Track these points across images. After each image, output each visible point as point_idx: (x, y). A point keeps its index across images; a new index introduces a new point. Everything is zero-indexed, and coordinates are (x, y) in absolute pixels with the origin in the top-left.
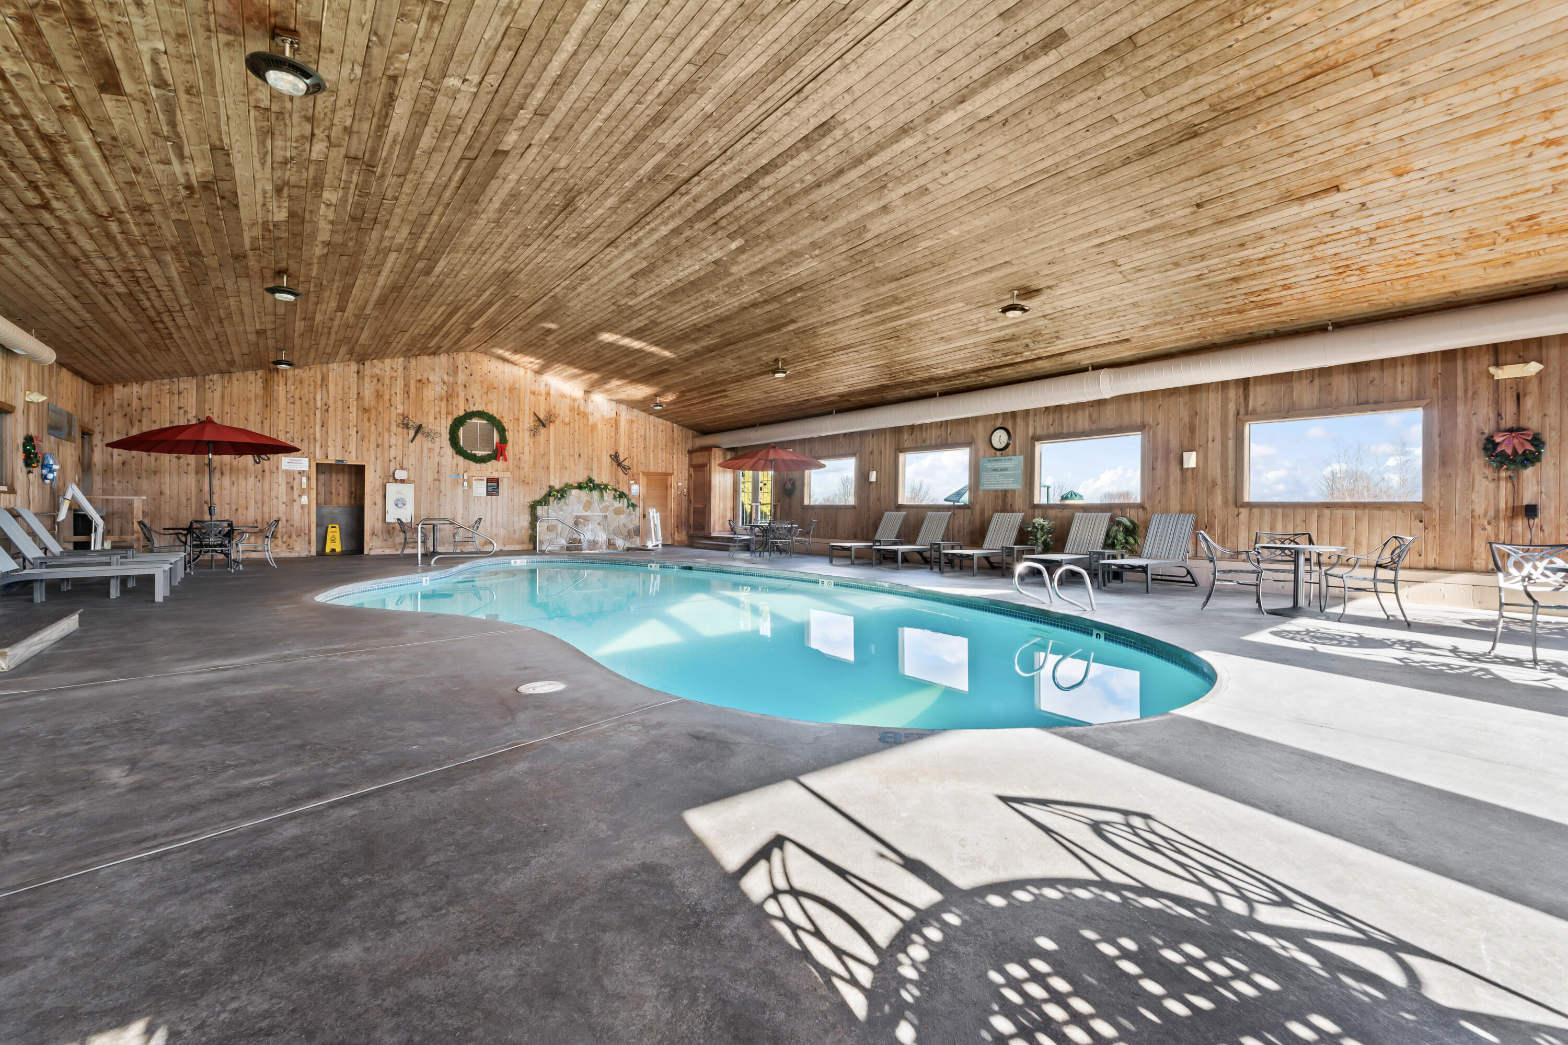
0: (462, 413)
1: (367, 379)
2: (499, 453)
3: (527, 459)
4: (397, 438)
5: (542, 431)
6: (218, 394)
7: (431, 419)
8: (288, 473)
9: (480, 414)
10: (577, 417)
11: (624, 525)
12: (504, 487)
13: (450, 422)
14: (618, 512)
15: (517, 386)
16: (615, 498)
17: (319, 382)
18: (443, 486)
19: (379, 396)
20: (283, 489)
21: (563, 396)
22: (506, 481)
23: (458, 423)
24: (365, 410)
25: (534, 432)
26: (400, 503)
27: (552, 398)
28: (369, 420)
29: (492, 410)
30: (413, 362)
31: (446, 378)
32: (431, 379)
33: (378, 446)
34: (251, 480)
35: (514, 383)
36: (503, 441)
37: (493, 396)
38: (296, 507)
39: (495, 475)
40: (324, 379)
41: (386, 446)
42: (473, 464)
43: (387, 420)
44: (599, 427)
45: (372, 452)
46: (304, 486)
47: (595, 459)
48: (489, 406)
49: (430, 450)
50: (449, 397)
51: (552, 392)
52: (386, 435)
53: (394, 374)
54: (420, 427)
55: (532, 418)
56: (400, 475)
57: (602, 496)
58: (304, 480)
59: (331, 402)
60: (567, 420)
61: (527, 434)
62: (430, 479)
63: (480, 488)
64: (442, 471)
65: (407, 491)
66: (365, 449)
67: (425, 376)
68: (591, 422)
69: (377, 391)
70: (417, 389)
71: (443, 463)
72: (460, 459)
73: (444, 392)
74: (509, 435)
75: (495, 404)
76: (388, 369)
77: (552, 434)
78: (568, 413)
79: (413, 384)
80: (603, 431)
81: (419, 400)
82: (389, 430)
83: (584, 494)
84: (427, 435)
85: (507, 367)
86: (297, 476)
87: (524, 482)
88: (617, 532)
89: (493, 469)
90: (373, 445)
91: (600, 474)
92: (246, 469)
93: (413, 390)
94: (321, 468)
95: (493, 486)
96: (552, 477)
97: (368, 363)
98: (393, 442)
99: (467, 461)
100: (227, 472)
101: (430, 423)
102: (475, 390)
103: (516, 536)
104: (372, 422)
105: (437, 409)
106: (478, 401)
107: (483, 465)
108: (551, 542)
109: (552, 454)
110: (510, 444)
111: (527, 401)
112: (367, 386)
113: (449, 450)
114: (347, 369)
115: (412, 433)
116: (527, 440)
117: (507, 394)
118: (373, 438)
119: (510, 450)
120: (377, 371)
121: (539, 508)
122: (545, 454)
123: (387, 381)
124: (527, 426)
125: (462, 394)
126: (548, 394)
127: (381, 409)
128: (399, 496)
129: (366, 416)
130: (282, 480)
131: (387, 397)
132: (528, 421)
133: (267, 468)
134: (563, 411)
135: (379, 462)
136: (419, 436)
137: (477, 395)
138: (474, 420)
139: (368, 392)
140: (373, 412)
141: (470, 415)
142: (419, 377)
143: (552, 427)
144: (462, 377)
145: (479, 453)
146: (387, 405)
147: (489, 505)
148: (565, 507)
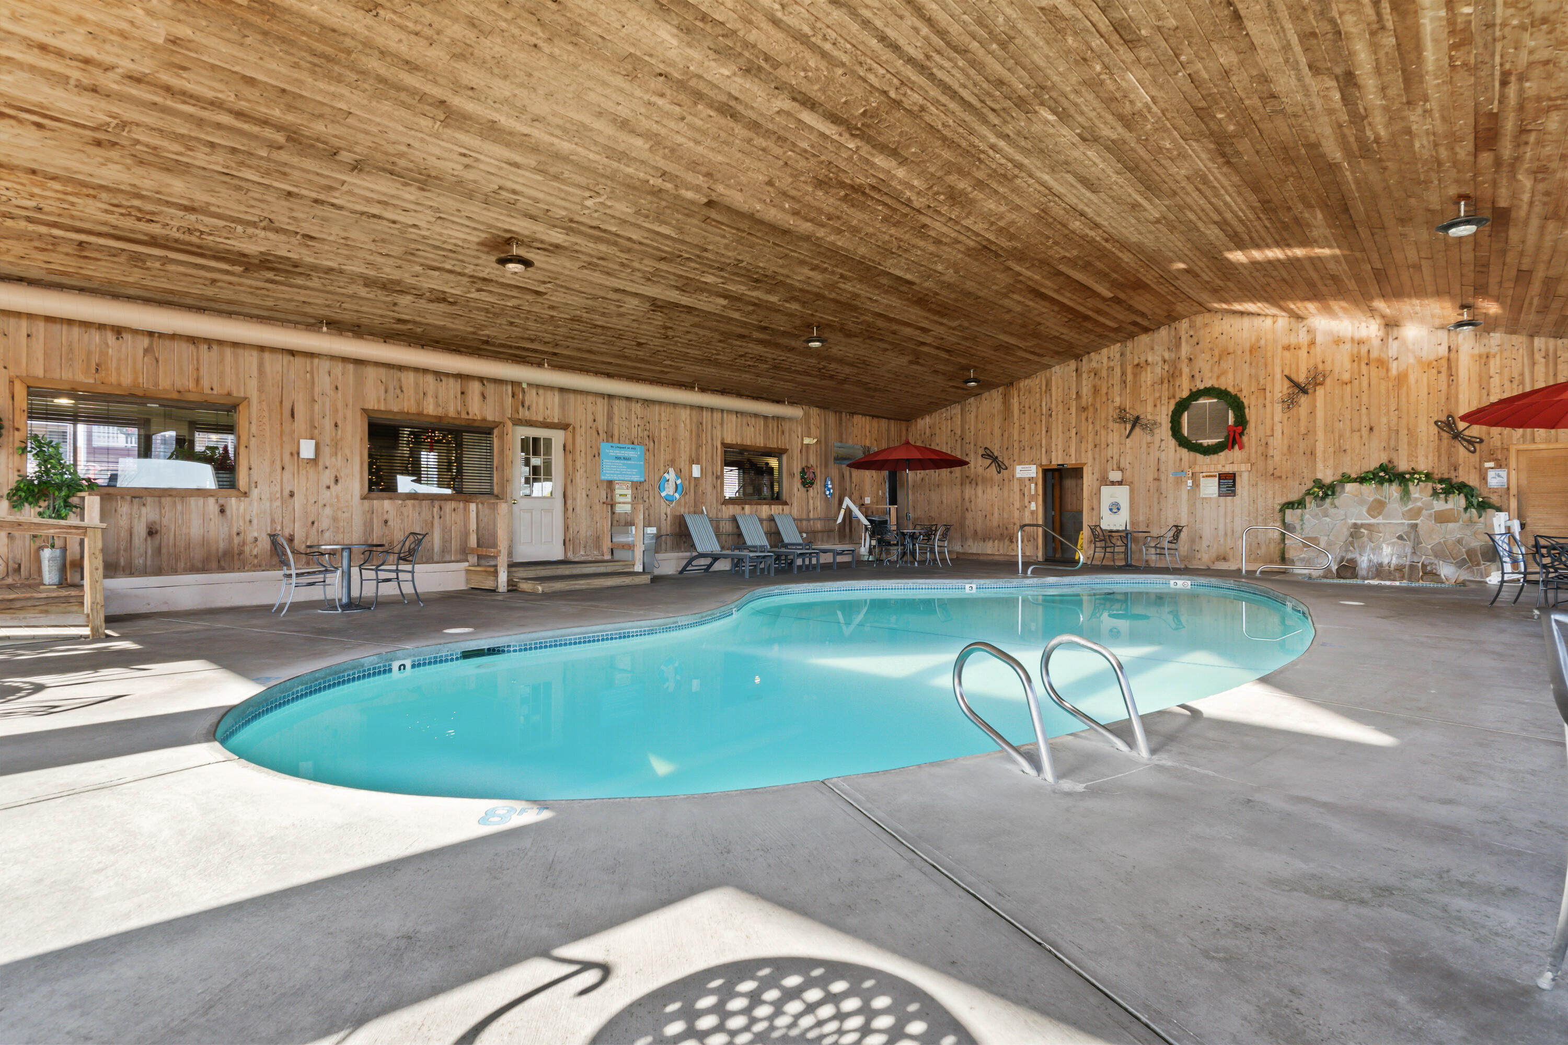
0: (1185, 394)
1: (1085, 376)
2: (1233, 439)
3: (1278, 443)
4: (1115, 434)
5: (1303, 399)
6: (973, 415)
7: (1150, 408)
8: (1021, 480)
9: (1209, 392)
10: (1364, 369)
11: (1459, 541)
12: (1243, 484)
13: (1172, 407)
14: (1442, 518)
15: (1262, 342)
16: (1435, 493)
17: (1044, 388)
18: (1163, 485)
19: (1096, 390)
20: (1017, 496)
21: (1338, 341)
22: (1245, 476)
23: (1182, 406)
24: (1085, 409)
25: (1290, 403)
26: (1115, 508)
27: (1318, 350)
28: (1087, 419)
29: (1227, 383)
30: (1129, 344)
31: (1167, 355)
32: (1150, 360)
33: (1096, 446)
34: (996, 488)
35: (1259, 339)
36: (1242, 421)
37: (1227, 364)
38: (1027, 513)
39: (1229, 469)
40: (1048, 384)
41: (1104, 445)
42: (1200, 457)
43: (1103, 416)
44: (1412, 378)
45: (1090, 454)
46: (1033, 492)
47: (1403, 432)
48: (1223, 379)
49: (1149, 444)
50: (1172, 376)
51: (1319, 339)
52: (1103, 432)
53: (1112, 364)
54: (1138, 418)
55: (1287, 383)
56: (1115, 476)
57: (1406, 494)
58: (1033, 486)
59: (1053, 406)
60: (1346, 377)
61: (1278, 408)
62: (1150, 478)
63: (1210, 488)
64: (1163, 468)
65: (1121, 494)
66: (1083, 450)
67: (1143, 359)
68: (1394, 372)
69: (1095, 387)
70: (1135, 375)
71: (1163, 458)
72: (1184, 452)
73: (1165, 373)
74: (1251, 414)
75: (1230, 376)
76: (1105, 360)
77: (1320, 404)
78: (1348, 365)
79: (1129, 370)
80: (1419, 383)
81: (1136, 386)
82: (1106, 427)
83: (1369, 491)
84: (1144, 427)
85: (1246, 322)
86: (1027, 483)
87: (1274, 476)
88: (1440, 553)
89: (1225, 461)
90: (1090, 446)
91: (1412, 456)
92: (992, 479)
93: (1129, 377)
94: (1046, 472)
95: (1228, 482)
96: (1320, 465)
97: (1085, 359)
98: (1110, 440)
99: (1192, 453)
100: (980, 483)
101: (1147, 412)
102: (1203, 362)
103: (1263, 551)
104: (1090, 420)
105: (1157, 395)
106: (1207, 373)
107: (1215, 457)
108: (1308, 562)
109: (1320, 435)
110: (1251, 429)
111: (1278, 362)
112: (1084, 383)
113: (1172, 443)
114: (1067, 369)
115: (1129, 427)
116: (1278, 416)
117: (1247, 357)
118: (1090, 439)
119: (1251, 436)
120: (1094, 364)
121: (1288, 512)
122: (1309, 433)
123: (1104, 373)
124: (1278, 396)
125: (1186, 370)
126: (1312, 343)
127: (1098, 405)
128: (1113, 500)
129: (1084, 415)
130: (1016, 487)
131: (1104, 390)
132: (1280, 388)
133: (1006, 477)
134: (1341, 363)
135: (1097, 462)
136: (1137, 430)
137: (1206, 368)
138: (1201, 401)
139: (1086, 390)
140: (1091, 409)
141: (1195, 395)
142: (1136, 362)
143: (1320, 391)
144: (1185, 350)
145: (1206, 442)
146: (1104, 399)
147: (1222, 509)
148: (1332, 511)
